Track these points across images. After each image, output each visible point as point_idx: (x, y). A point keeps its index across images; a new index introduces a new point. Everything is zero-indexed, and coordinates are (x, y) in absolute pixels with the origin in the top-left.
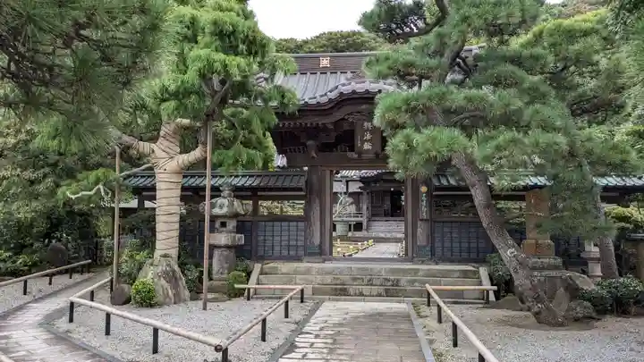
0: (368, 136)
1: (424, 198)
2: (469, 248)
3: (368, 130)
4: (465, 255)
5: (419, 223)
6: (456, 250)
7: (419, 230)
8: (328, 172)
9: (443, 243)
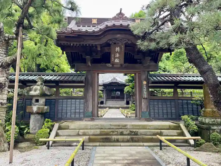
0: (118, 55)
1: (145, 87)
2: (167, 112)
3: (117, 52)
4: (165, 116)
5: (143, 100)
6: (161, 113)
7: (143, 103)
8: (96, 74)
9: (154, 110)
